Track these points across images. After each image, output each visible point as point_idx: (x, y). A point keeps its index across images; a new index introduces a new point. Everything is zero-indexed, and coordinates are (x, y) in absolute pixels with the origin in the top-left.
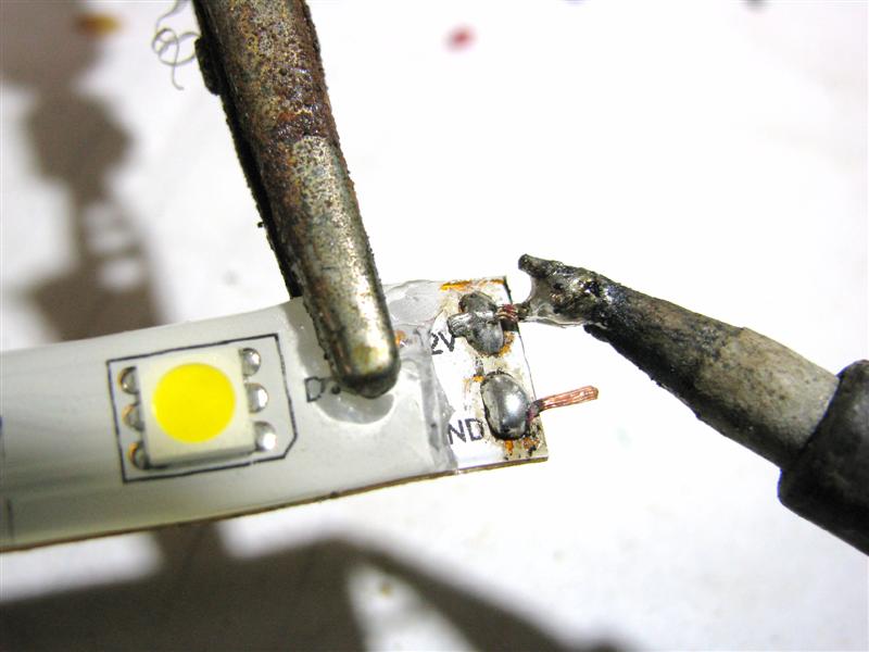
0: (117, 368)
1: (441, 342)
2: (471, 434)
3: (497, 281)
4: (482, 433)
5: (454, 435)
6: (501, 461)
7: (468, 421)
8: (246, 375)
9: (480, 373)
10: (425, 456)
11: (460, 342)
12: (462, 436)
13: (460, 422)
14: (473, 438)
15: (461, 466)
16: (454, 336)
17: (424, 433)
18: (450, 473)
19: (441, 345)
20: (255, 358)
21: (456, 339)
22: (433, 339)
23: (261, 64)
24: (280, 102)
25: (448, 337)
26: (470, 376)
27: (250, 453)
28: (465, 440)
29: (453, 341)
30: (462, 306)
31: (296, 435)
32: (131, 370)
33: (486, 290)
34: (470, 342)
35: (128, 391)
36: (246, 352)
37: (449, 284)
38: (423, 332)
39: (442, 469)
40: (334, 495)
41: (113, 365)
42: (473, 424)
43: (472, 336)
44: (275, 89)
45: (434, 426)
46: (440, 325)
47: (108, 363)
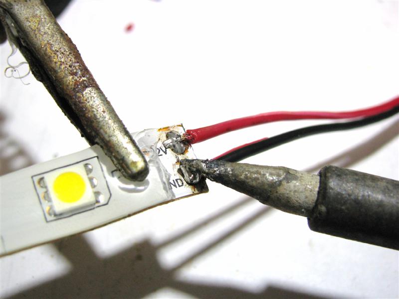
0: (36, 179)
1: (161, 151)
2: (178, 184)
3: (179, 126)
4: (183, 184)
5: (172, 186)
6: (192, 193)
7: (177, 180)
8: (88, 174)
9: (178, 161)
10: (163, 195)
11: (169, 150)
12: (175, 186)
13: (173, 181)
14: (179, 186)
15: (177, 197)
16: (166, 148)
17: (162, 186)
18: (173, 200)
19: (161, 153)
20: (90, 167)
21: (167, 150)
22: (158, 150)
23: (61, 65)
24: (73, 78)
25: (164, 149)
26: (175, 163)
27: (95, 204)
28: (176, 187)
29: (166, 151)
30: (167, 137)
31: (111, 195)
32: (42, 179)
33: (176, 130)
34: (172, 150)
35: (42, 187)
36: (86, 165)
37: (161, 129)
38: (154, 148)
39: (170, 199)
40: (129, 216)
41: (34, 178)
42: (179, 181)
43: (173, 148)
44: (69, 73)
45: (164, 183)
46: (160, 145)
47: (32, 177)
